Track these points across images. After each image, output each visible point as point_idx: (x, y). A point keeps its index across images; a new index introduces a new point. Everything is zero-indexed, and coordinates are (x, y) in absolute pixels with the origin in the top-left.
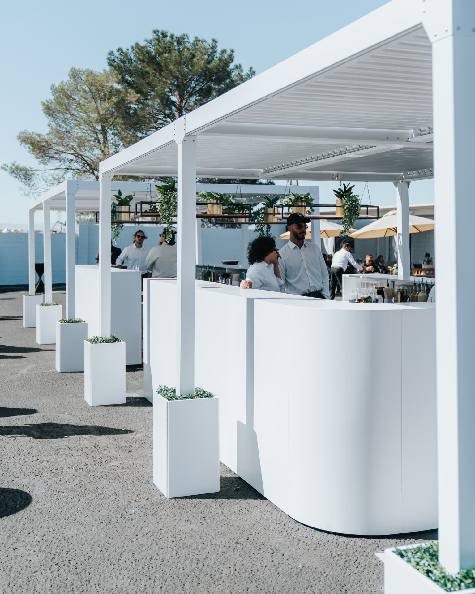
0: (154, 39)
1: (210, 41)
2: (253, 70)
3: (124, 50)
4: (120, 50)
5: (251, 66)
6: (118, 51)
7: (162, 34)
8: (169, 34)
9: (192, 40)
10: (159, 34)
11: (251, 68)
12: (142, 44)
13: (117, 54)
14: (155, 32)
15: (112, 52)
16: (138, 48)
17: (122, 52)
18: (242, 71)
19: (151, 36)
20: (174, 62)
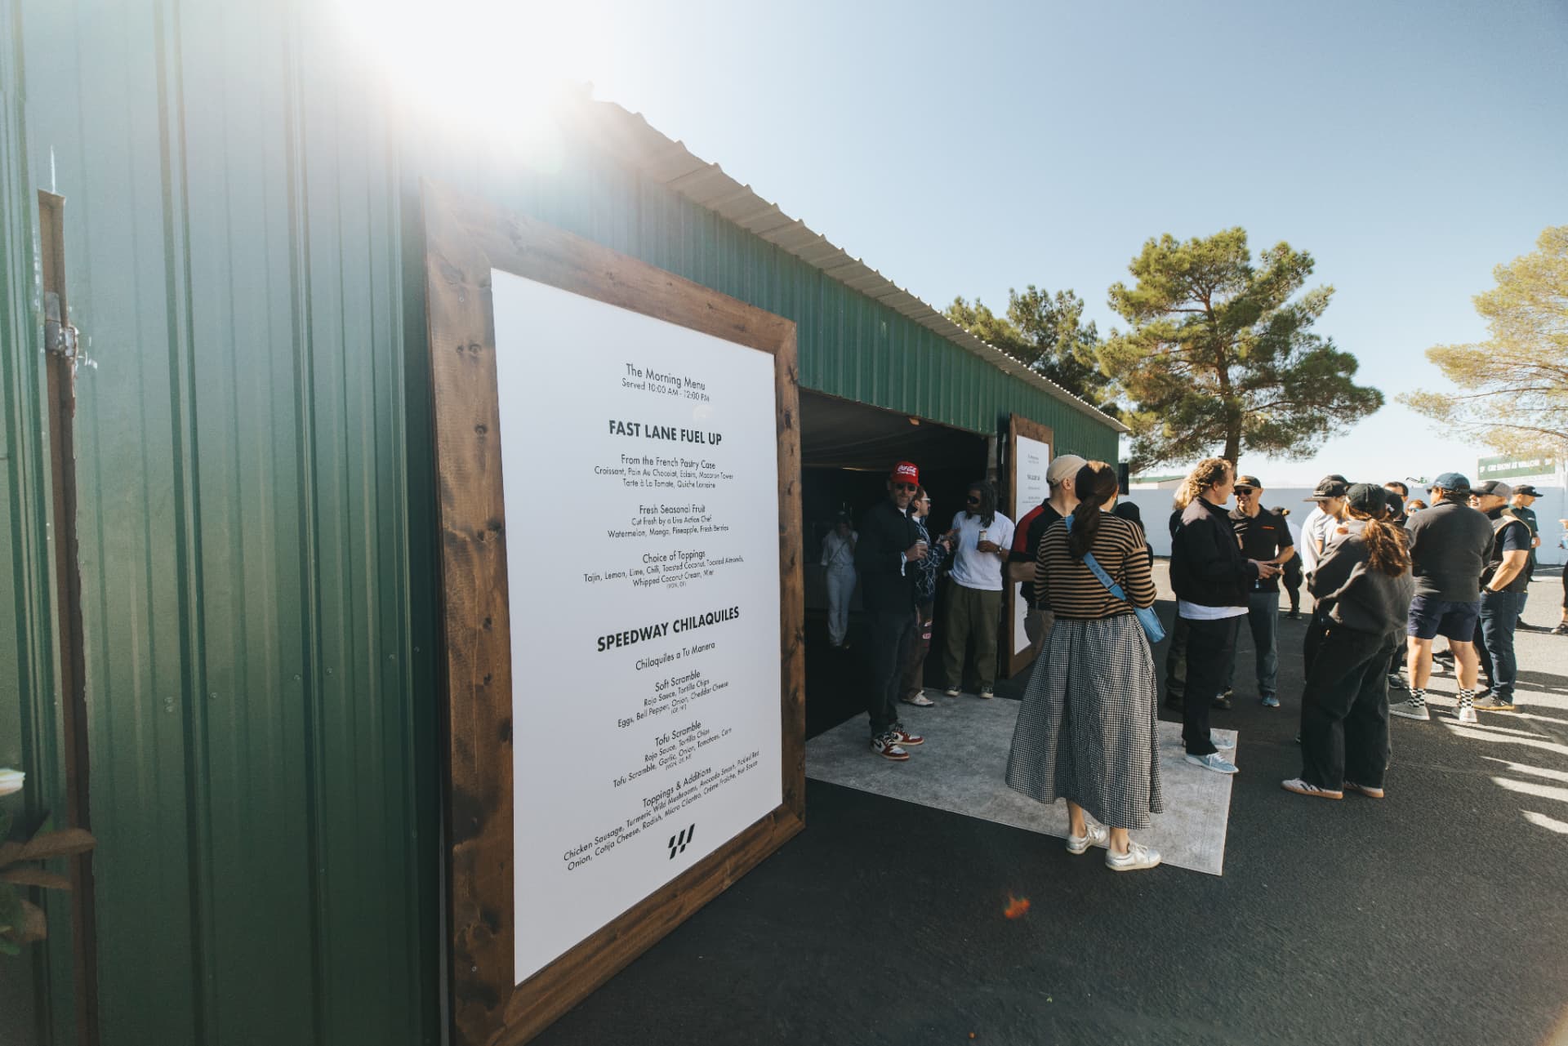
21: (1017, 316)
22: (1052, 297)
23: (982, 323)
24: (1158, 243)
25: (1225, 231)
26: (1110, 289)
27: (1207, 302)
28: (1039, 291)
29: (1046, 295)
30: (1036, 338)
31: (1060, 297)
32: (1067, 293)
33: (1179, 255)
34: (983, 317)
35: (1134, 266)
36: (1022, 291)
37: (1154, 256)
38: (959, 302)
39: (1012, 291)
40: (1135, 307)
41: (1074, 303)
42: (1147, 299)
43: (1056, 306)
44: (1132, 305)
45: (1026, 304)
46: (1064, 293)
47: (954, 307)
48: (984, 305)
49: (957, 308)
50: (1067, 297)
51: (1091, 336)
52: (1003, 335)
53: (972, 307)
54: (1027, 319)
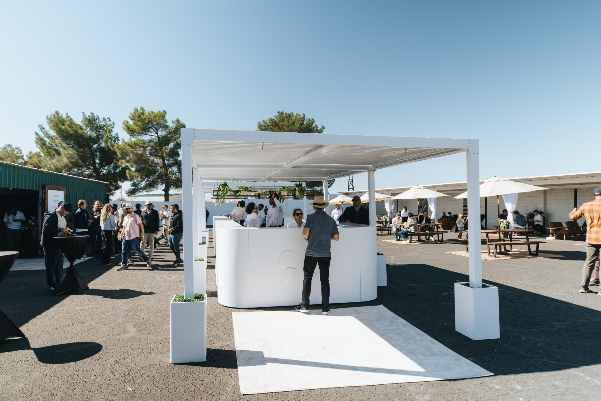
0: (278, 115)
1: (302, 115)
2: (323, 126)
3: (266, 121)
4: (263, 121)
5: (322, 125)
6: (263, 122)
7: (282, 113)
8: (284, 113)
9: (295, 115)
10: (280, 113)
11: (322, 126)
12: (273, 118)
13: (262, 123)
14: (278, 112)
15: (260, 122)
16: (271, 120)
17: (265, 122)
18: (317, 127)
19: (277, 114)
20: (286, 126)
21: (86, 124)
22: (101, 119)
23: (68, 125)
24: (139, 110)
25: (160, 112)
26: (123, 122)
27: (157, 134)
28: (95, 115)
29: (98, 118)
30: (95, 135)
31: (104, 120)
32: (107, 119)
33: (145, 117)
34: (68, 122)
35: (131, 116)
36: (88, 114)
37: (137, 115)
38: (57, 113)
39: (83, 113)
40: (131, 132)
41: (111, 123)
42: (135, 130)
43: (103, 123)
44: (130, 131)
45: (90, 120)
46: (106, 119)
47: (55, 115)
48: (70, 116)
49: (56, 116)
50: (107, 120)
51: (117, 138)
52: (78, 132)
53: (64, 116)
54: (91, 126)
